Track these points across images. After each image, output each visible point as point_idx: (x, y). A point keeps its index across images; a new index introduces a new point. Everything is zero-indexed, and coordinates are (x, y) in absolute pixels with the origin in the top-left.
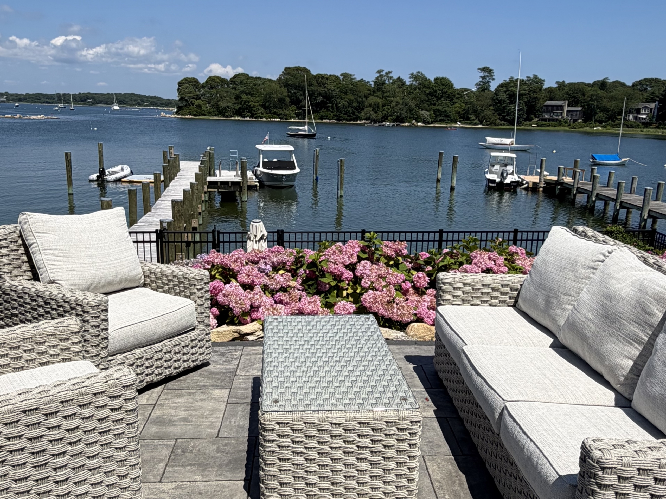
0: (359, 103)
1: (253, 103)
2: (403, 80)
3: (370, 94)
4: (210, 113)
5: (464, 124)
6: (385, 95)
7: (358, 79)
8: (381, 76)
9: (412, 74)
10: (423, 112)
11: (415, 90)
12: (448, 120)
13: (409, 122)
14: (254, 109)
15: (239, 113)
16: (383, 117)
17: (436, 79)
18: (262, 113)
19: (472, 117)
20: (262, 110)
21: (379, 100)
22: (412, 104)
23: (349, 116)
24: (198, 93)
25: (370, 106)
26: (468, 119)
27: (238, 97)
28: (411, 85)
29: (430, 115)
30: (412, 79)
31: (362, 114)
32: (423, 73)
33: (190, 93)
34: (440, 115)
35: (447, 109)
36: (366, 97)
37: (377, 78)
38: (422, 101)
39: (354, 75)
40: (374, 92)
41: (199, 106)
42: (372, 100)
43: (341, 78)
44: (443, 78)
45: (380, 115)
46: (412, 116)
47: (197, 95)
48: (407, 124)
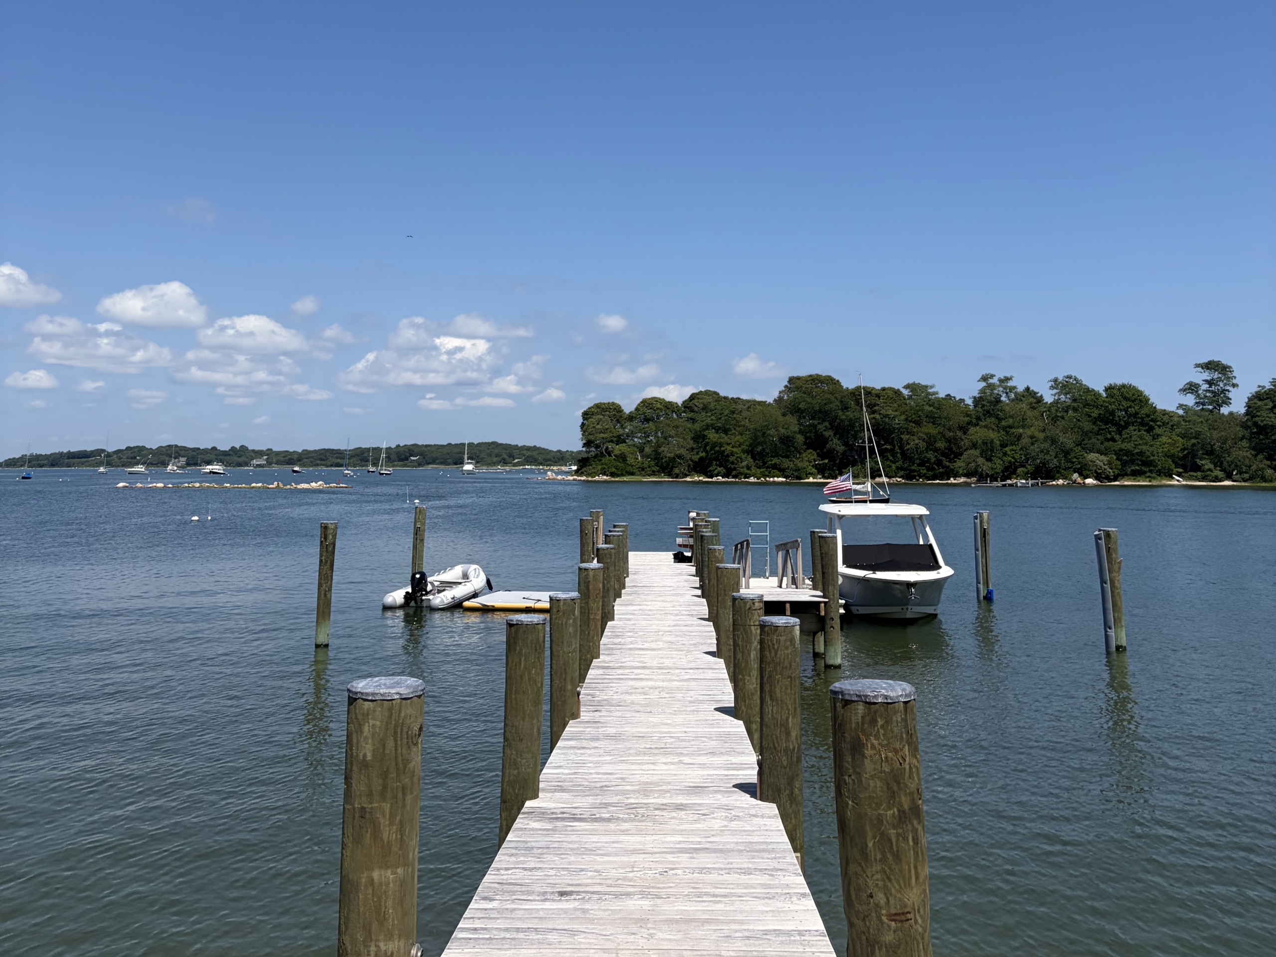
0: (949, 441)
1: (729, 448)
2: (1036, 393)
3: (969, 423)
4: (643, 469)
5: (1190, 478)
6: (1004, 423)
7: (942, 395)
8: (991, 387)
9: (1056, 380)
10: (1092, 456)
11: (1067, 412)
12: (1151, 471)
13: (1065, 478)
14: (732, 459)
15: (701, 467)
16: (1006, 469)
17: (1109, 389)
18: (749, 468)
19: (1207, 464)
20: (748, 460)
21: (992, 435)
22: (1068, 440)
23: (929, 469)
24: (621, 431)
25: (974, 446)
26: (1197, 468)
27: (699, 437)
28: (1056, 402)
29: (1110, 463)
30: (1055, 391)
31: (959, 464)
32: (1079, 377)
33: (604, 431)
34: (1132, 462)
35: (1144, 448)
36: (964, 429)
37: (982, 391)
38: (1085, 434)
39: (932, 387)
40: (978, 418)
41: (623, 457)
42: (977, 433)
43: (906, 392)
44: (1124, 386)
45: (998, 465)
46: (1070, 465)
47: (619, 437)
48: (1060, 482)
